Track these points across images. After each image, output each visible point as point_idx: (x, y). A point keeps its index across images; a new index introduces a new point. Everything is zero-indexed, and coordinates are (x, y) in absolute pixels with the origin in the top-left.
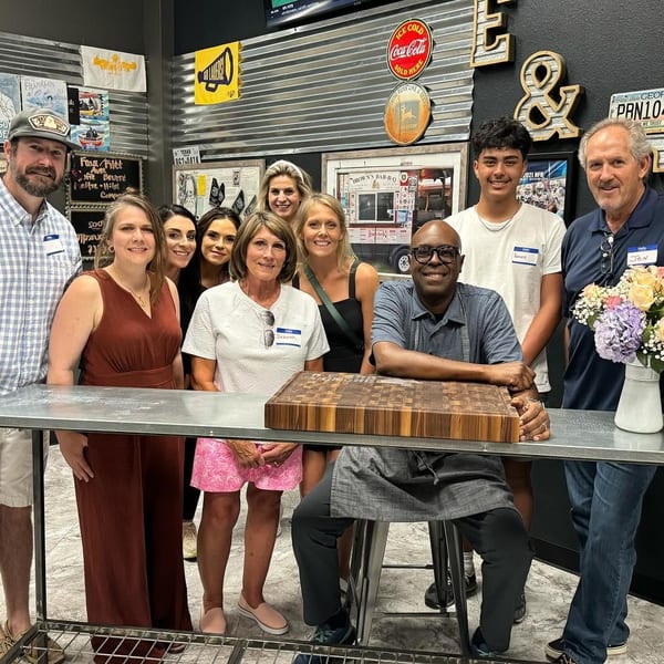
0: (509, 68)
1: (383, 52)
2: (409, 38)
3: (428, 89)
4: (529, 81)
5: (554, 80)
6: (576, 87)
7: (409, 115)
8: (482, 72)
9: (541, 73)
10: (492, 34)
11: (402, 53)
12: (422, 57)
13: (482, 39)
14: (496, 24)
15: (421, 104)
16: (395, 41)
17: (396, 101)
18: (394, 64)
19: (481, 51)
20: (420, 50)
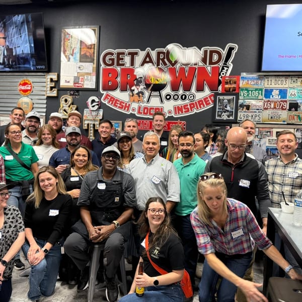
0: (57, 98)
1: (16, 86)
2: (25, 84)
3: (32, 99)
4: (62, 102)
5: (70, 103)
6: (76, 106)
7: (26, 106)
8: (49, 98)
9: (66, 101)
10: (52, 88)
11: (23, 88)
12: (30, 90)
13: (49, 89)
14: (53, 85)
15: (30, 104)
16: (20, 84)
17: (21, 101)
18: (20, 90)
19: (48, 92)
20: (29, 88)
